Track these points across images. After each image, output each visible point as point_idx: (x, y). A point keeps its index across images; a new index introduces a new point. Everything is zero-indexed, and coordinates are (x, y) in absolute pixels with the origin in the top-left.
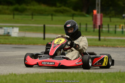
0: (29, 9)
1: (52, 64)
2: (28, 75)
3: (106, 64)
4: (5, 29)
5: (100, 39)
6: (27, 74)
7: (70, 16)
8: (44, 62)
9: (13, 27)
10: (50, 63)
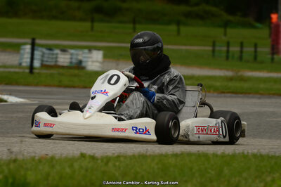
2: (122, 159)
4: (72, 54)
6: (118, 157)
9: (90, 49)
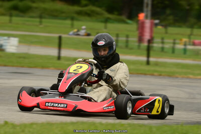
0: (36, 8)
1: (62, 107)
3: (158, 112)
5: (148, 63)
7: (102, 22)
8: (49, 103)
9: (9, 36)
10: (60, 105)
